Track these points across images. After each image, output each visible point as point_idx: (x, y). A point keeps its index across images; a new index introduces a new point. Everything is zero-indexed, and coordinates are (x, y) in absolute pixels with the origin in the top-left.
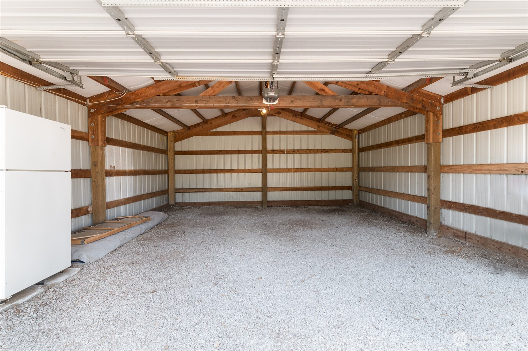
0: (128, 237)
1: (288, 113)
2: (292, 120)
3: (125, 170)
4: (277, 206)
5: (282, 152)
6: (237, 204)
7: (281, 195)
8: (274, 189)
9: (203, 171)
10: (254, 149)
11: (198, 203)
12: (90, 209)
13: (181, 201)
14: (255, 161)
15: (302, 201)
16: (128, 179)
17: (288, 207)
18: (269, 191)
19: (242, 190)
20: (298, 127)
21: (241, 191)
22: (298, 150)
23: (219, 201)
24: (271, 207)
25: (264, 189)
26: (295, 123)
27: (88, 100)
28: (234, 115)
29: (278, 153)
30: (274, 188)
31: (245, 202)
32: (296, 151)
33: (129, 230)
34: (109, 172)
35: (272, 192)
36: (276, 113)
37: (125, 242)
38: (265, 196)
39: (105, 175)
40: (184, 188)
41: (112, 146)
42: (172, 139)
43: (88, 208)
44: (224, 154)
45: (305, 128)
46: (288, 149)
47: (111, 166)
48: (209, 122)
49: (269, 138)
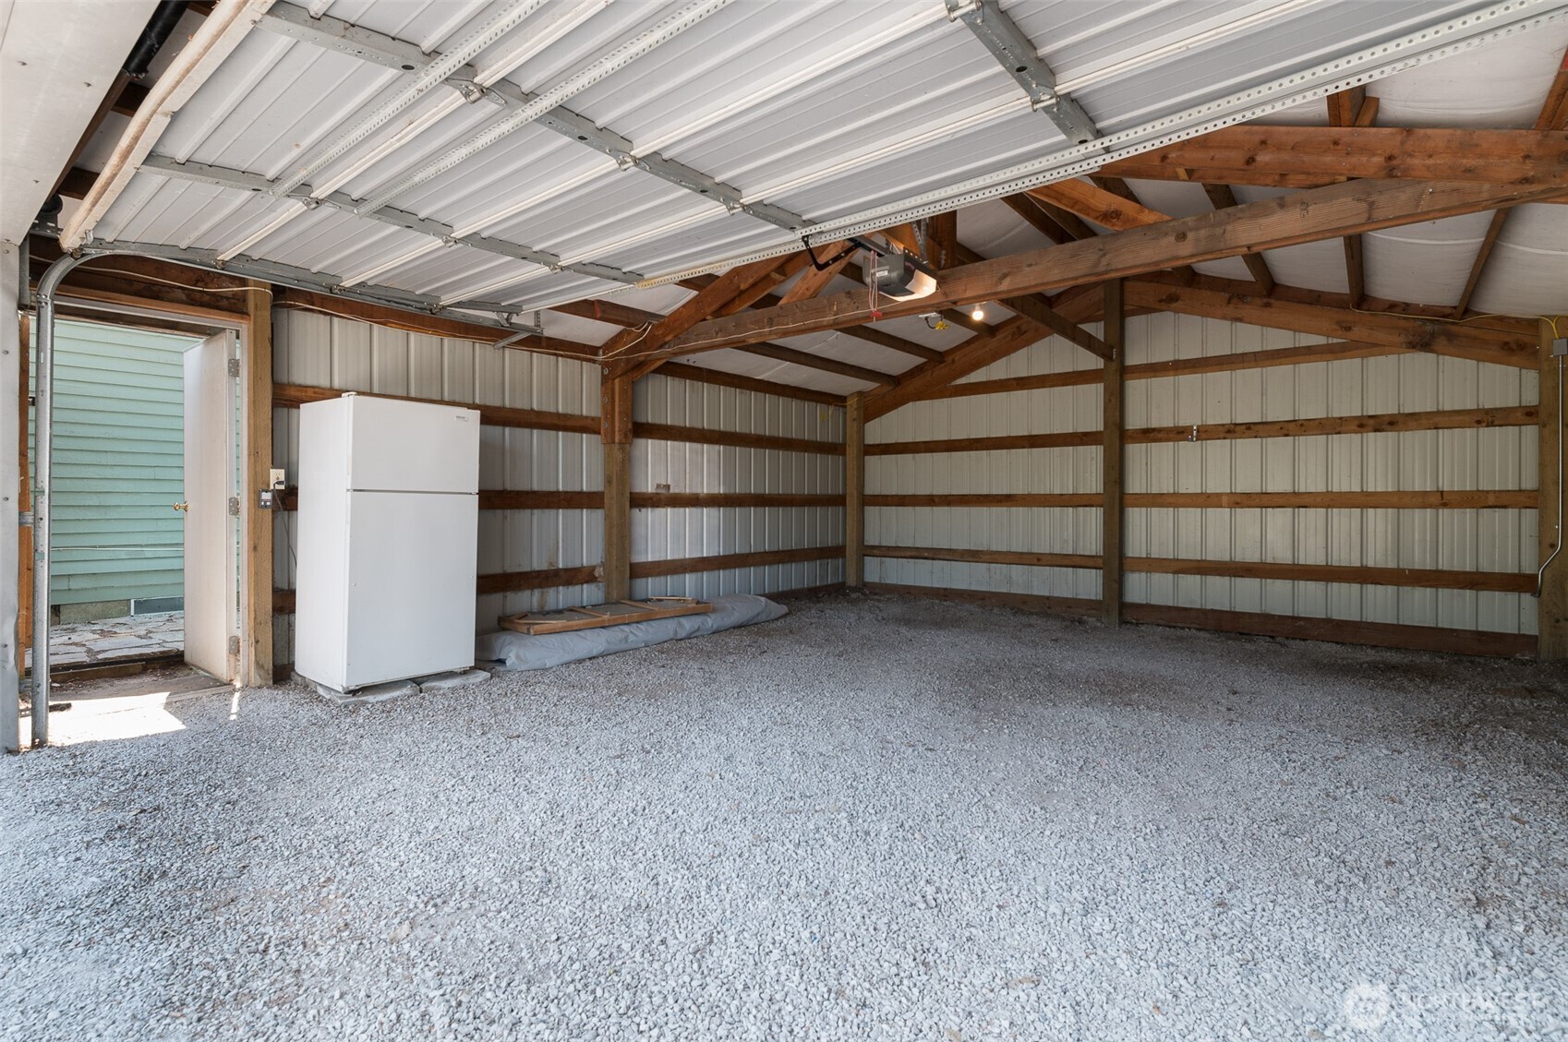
0: (632, 638)
1: (1209, 293)
2: (1224, 318)
3: (697, 494)
4: (1159, 625)
5: (1180, 433)
6: (1024, 603)
7: (1176, 586)
8: (1153, 565)
9: (931, 501)
10: (1081, 430)
11: (915, 587)
12: (599, 572)
13: (877, 580)
14: (1085, 470)
15: (1266, 617)
16: (708, 516)
17: (1202, 634)
18: (1133, 571)
19: (1039, 560)
20: (1251, 337)
21: (1035, 562)
22: (1249, 426)
23: (974, 587)
24: (1137, 624)
25: (1115, 561)
26: (1239, 324)
27: (601, 352)
28: (1018, 328)
29: (1168, 440)
30: (1148, 560)
31: (1048, 598)
32: (1238, 428)
33: (645, 624)
34: (651, 498)
35: (1143, 575)
36: (1160, 301)
37: (624, 646)
38: (1115, 582)
39: (628, 503)
40: (884, 544)
41: (663, 442)
42: (855, 414)
43: (594, 570)
44: (987, 448)
45: (1280, 339)
46: (1210, 422)
47: (658, 486)
48: (949, 359)
49: (1135, 388)
